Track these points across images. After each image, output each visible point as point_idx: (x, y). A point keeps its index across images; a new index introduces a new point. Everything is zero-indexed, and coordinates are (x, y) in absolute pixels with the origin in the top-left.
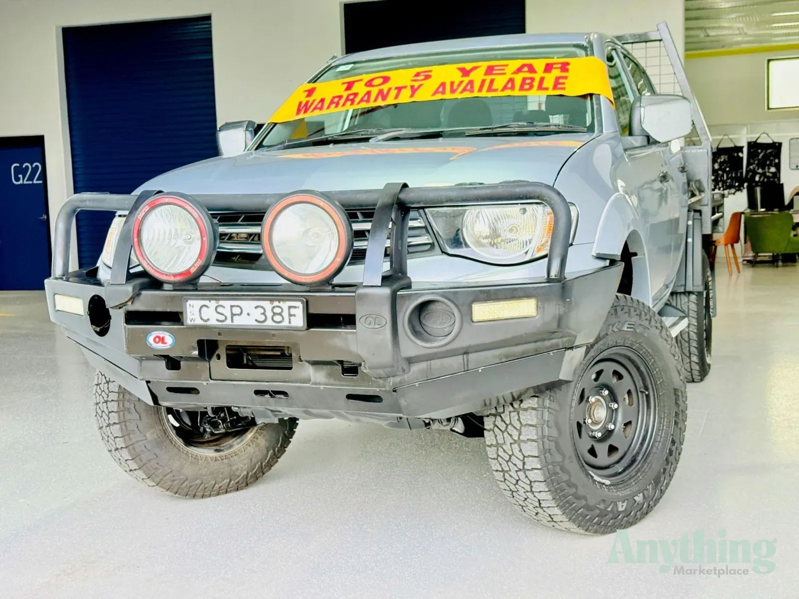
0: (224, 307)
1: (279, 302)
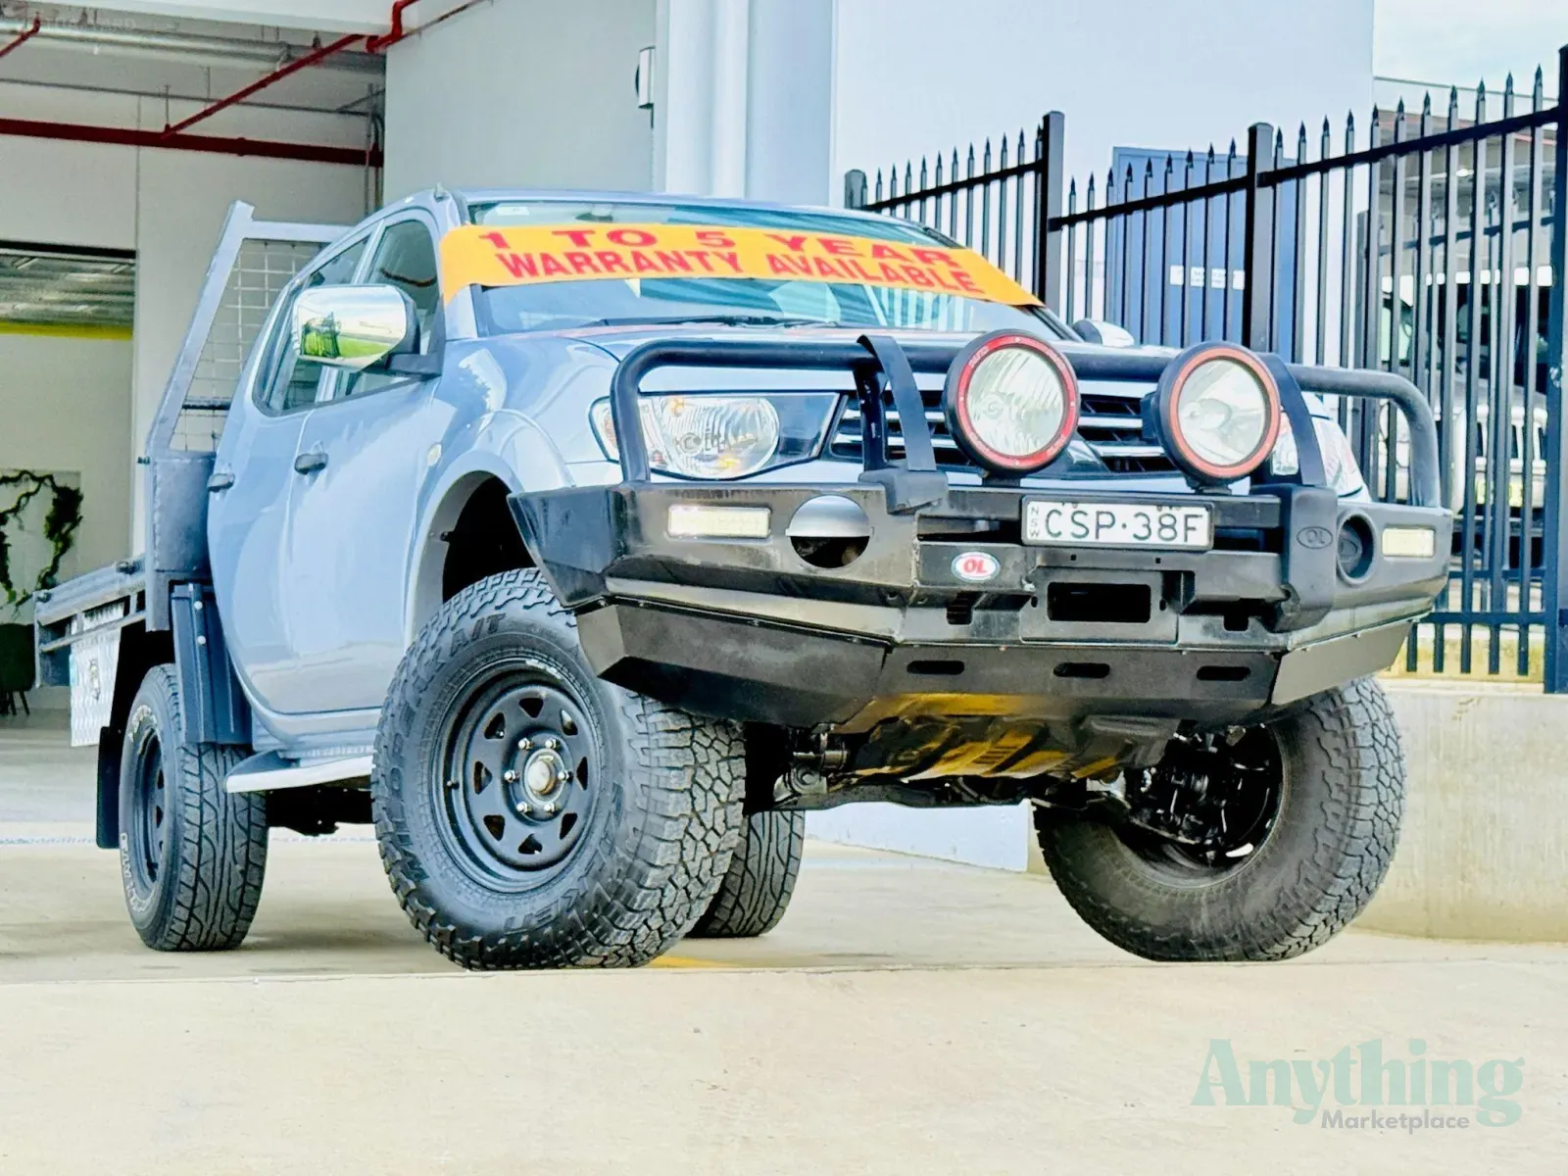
0: (1086, 515)
1: (1171, 507)
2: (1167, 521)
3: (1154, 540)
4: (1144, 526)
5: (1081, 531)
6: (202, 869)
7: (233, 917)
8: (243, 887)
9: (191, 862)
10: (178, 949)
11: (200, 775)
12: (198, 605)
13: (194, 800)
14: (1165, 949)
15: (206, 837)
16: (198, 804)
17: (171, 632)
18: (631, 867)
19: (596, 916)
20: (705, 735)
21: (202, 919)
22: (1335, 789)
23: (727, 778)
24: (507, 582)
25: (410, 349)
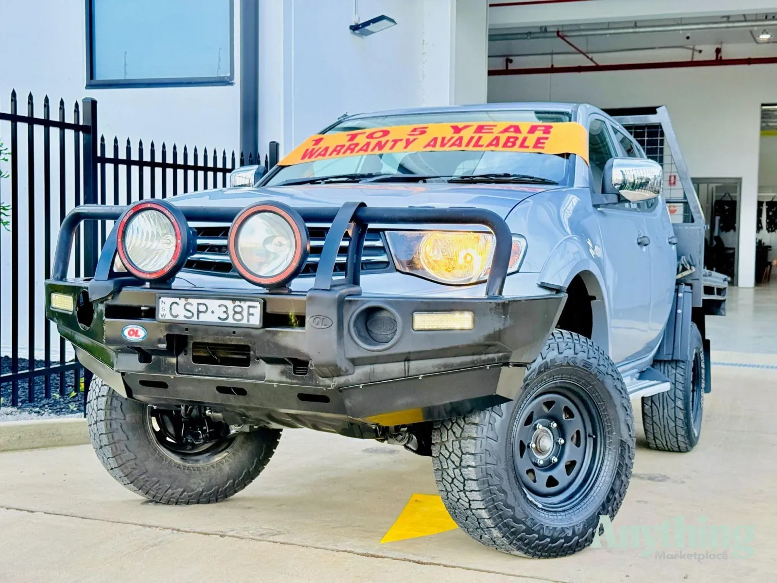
0: (192, 305)
1: (240, 302)
2: (238, 309)
3: (230, 321)
4: (224, 312)
5: (189, 314)
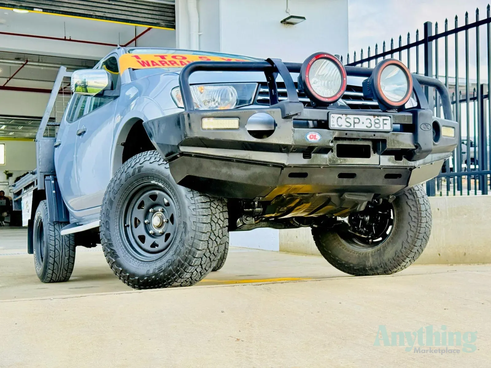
0: (350, 119)
1: (378, 117)
2: (377, 121)
3: (373, 128)
4: (370, 123)
5: (349, 125)
6: (56, 259)
7: (66, 272)
8: (68, 263)
9: (52, 257)
10: (50, 282)
11: (54, 231)
12: (53, 182)
13: (53, 238)
14: (358, 271)
15: (57, 249)
16: (54, 240)
17: (45, 190)
18: (190, 250)
19: (178, 268)
20: (215, 204)
21: (57, 273)
22: (413, 218)
23: (222, 219)
24: (144, 155)
25: (110, 88)
